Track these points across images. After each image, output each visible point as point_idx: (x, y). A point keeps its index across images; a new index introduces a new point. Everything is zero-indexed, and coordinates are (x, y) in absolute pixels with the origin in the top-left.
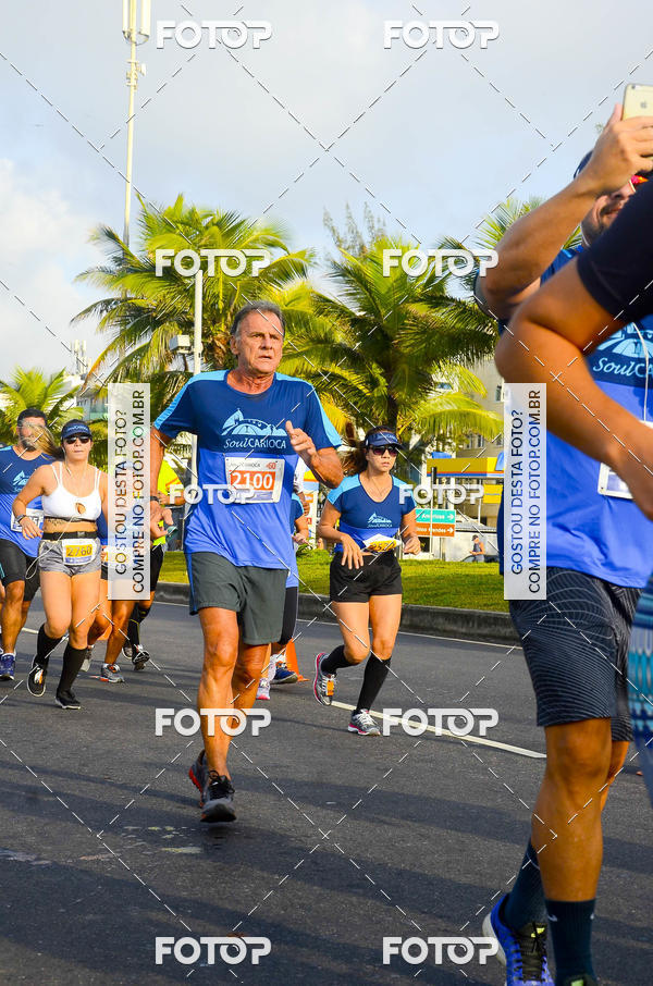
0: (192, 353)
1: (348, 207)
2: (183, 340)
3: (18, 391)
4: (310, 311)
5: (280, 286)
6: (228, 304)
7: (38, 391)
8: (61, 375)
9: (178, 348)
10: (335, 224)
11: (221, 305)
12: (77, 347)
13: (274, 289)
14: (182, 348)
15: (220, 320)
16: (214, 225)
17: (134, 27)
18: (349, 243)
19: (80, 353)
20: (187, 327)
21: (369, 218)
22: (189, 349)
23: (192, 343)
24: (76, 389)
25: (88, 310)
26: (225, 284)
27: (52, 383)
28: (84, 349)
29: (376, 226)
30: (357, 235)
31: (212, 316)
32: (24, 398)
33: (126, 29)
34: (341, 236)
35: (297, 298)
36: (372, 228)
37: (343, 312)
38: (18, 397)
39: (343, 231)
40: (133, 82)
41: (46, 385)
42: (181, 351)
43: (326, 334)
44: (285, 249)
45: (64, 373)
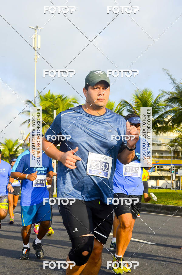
3: (6, 145)
7: (11, 145)
8: (17, 140)
12: (22, 132)
16: (58, 98)
17: (36, 46)
19: (23, 134)
24: (22, 144)
25: (25, 122)
27: (15, 142)
28: (24, 133)
32: (7, 147)
33: (34, 47)
38: (5, 146)
40: (36, 60)
41: (13, 143)
44: (78, 104)
45: (18, 140)
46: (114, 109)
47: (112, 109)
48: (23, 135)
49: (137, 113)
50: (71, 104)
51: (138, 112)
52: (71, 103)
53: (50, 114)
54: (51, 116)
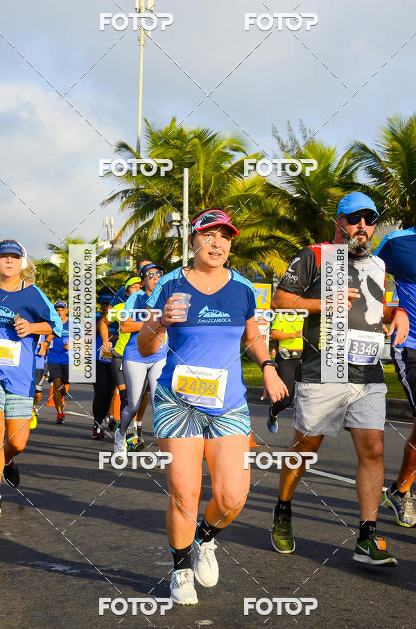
0: (182, 225)
1: (289, 123)
2: (176, 216)
3: (67, 251)
4: (262, 194)
5: (241, 178)
6: (206, 191)
8: (96, 241)
9: (172, 221)
10: (280, 135)
11: (202, 192)
12: (107, 223)
13: (237, 180)
14: (175, 221)
15: (201, 202)
16: (195, 137)
17: (143, 5)
18: (290, 148)
19: (109, 227)
20: (179, 207)
21: (303, 130)
22: (180, 222)
23: (182, 217)
24: (106, 250)
25: (113, 198)
26: (204, 177)
28: (112, 223)
29: (308, 135)
30: (295, 142)
31: (196, 199)
33: (137, 7)
34: (284, 143)
35: (253, 186)
36: (305, 136)
37: (284, 194)
38: (67, 255)
39: (285, 139)
40: (142, 42)
42: (175, 223)
43: (273, 210)
44: (245, 153)
45: (99, 240)
46: (335, 166)
47: (329, 166)
48: (110, 229)
49: (391, 176)
50: (226, 154)
51: (394, 175)
52: (228, 151)
53: (175, 179)
54: (177, 183)
